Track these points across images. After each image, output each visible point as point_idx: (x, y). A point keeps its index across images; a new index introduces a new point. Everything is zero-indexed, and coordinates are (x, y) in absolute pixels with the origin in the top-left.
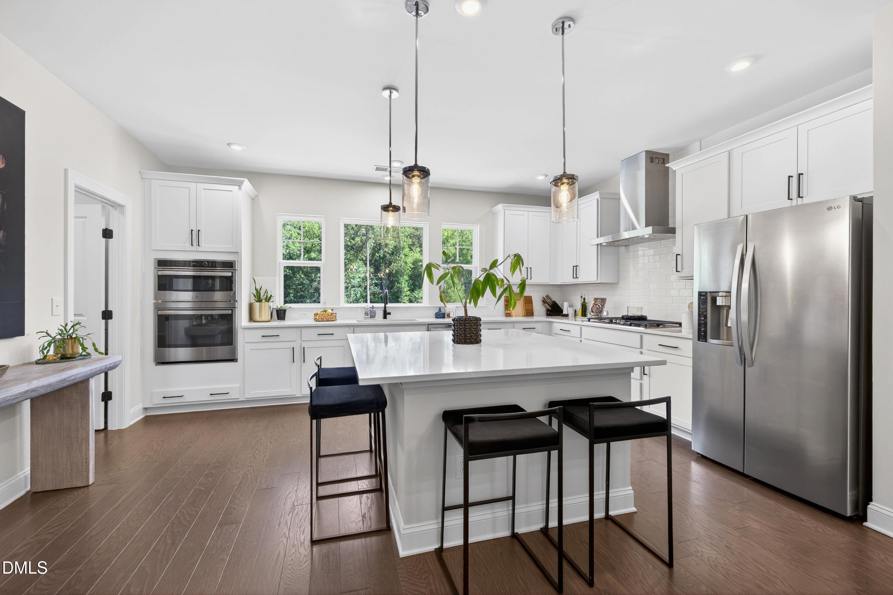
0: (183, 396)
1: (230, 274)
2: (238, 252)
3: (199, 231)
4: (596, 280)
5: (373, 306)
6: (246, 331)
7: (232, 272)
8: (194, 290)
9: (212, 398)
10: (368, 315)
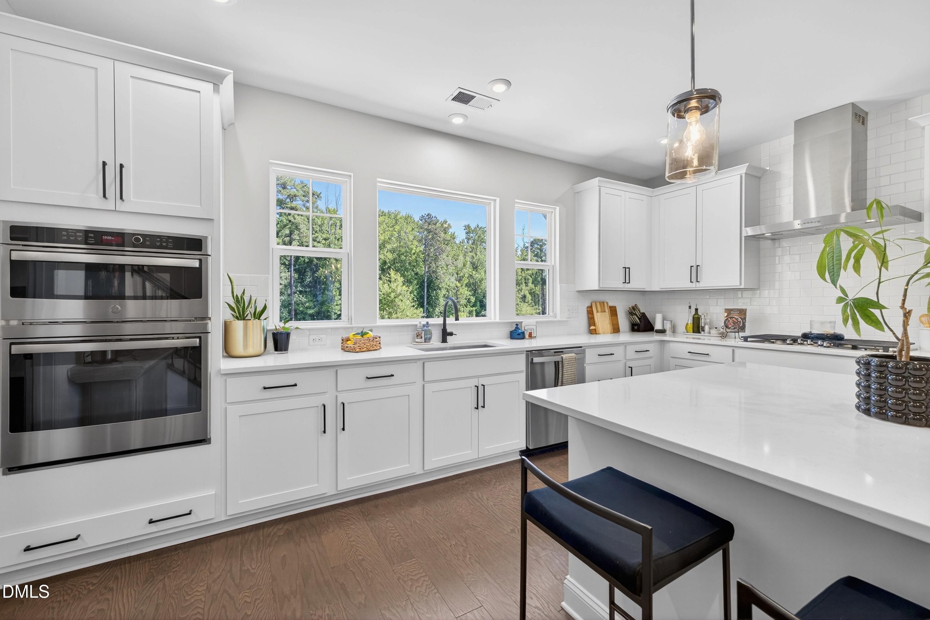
0: (79, 536)
1: (196, 264)
2: (213, 219)
3: (122, 166)
4: (739, 285)
5: (427, 323)
6: (230, 380)
7: (200, 260)
8: (86, 297)
9: (154, 528)
10: (422, 338)
